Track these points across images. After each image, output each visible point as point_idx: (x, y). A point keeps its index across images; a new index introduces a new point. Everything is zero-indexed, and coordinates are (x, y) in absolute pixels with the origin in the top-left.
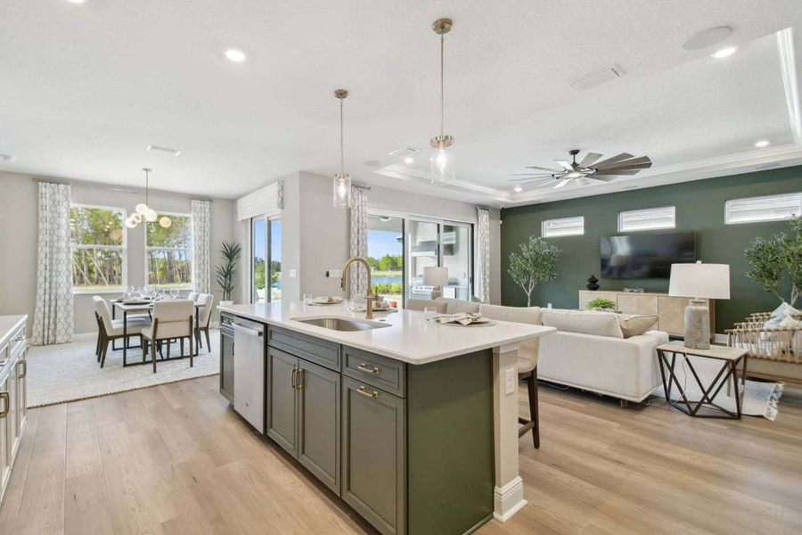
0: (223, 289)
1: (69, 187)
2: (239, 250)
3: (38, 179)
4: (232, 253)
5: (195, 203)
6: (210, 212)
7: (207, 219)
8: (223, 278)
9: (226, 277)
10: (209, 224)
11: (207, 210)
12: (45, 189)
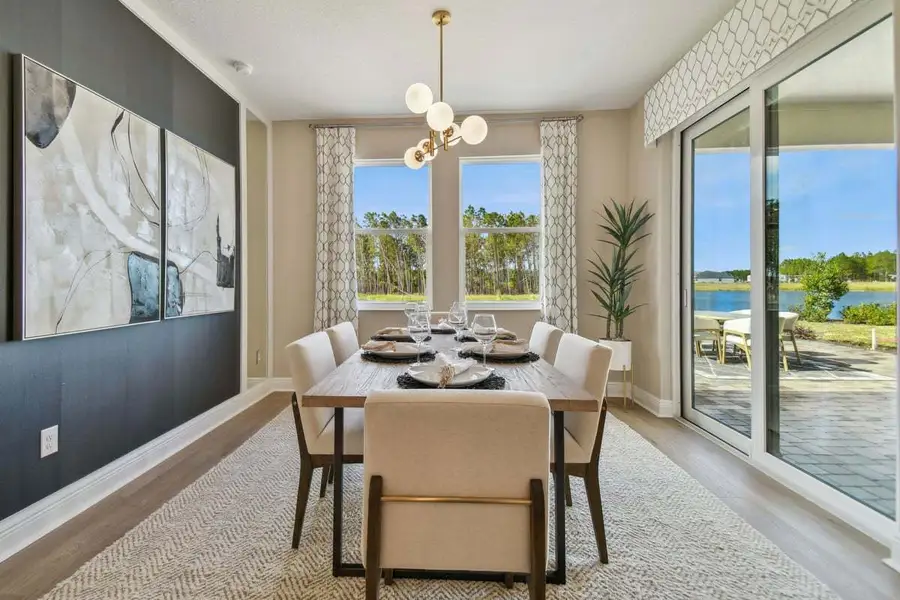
0: (605, 312)
1: (353, 130)
2: (647, 218)
3: (316, 125)
4: (628, 228)
5: (548, 130)
6: (577, 142)
7: (571, 159)
8: (608, 288)
9: (612, 284)
10: (574, 170)
11: (572, 138)
12: (323, 138)
